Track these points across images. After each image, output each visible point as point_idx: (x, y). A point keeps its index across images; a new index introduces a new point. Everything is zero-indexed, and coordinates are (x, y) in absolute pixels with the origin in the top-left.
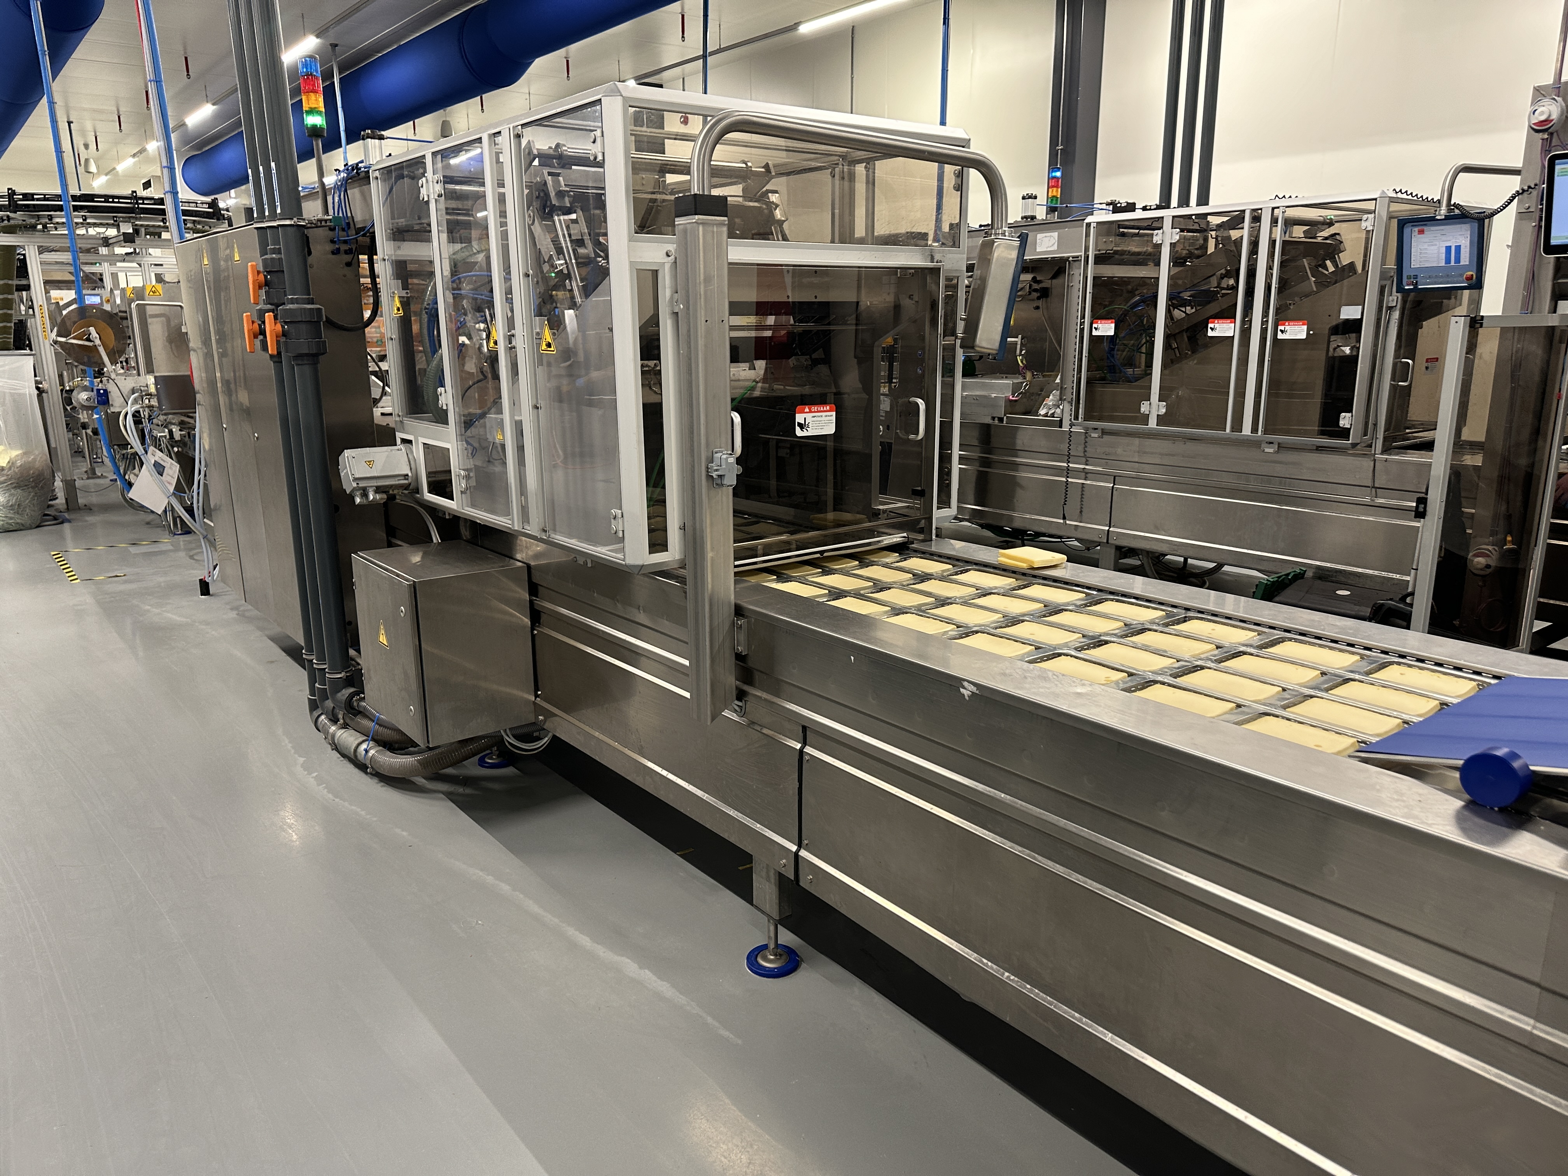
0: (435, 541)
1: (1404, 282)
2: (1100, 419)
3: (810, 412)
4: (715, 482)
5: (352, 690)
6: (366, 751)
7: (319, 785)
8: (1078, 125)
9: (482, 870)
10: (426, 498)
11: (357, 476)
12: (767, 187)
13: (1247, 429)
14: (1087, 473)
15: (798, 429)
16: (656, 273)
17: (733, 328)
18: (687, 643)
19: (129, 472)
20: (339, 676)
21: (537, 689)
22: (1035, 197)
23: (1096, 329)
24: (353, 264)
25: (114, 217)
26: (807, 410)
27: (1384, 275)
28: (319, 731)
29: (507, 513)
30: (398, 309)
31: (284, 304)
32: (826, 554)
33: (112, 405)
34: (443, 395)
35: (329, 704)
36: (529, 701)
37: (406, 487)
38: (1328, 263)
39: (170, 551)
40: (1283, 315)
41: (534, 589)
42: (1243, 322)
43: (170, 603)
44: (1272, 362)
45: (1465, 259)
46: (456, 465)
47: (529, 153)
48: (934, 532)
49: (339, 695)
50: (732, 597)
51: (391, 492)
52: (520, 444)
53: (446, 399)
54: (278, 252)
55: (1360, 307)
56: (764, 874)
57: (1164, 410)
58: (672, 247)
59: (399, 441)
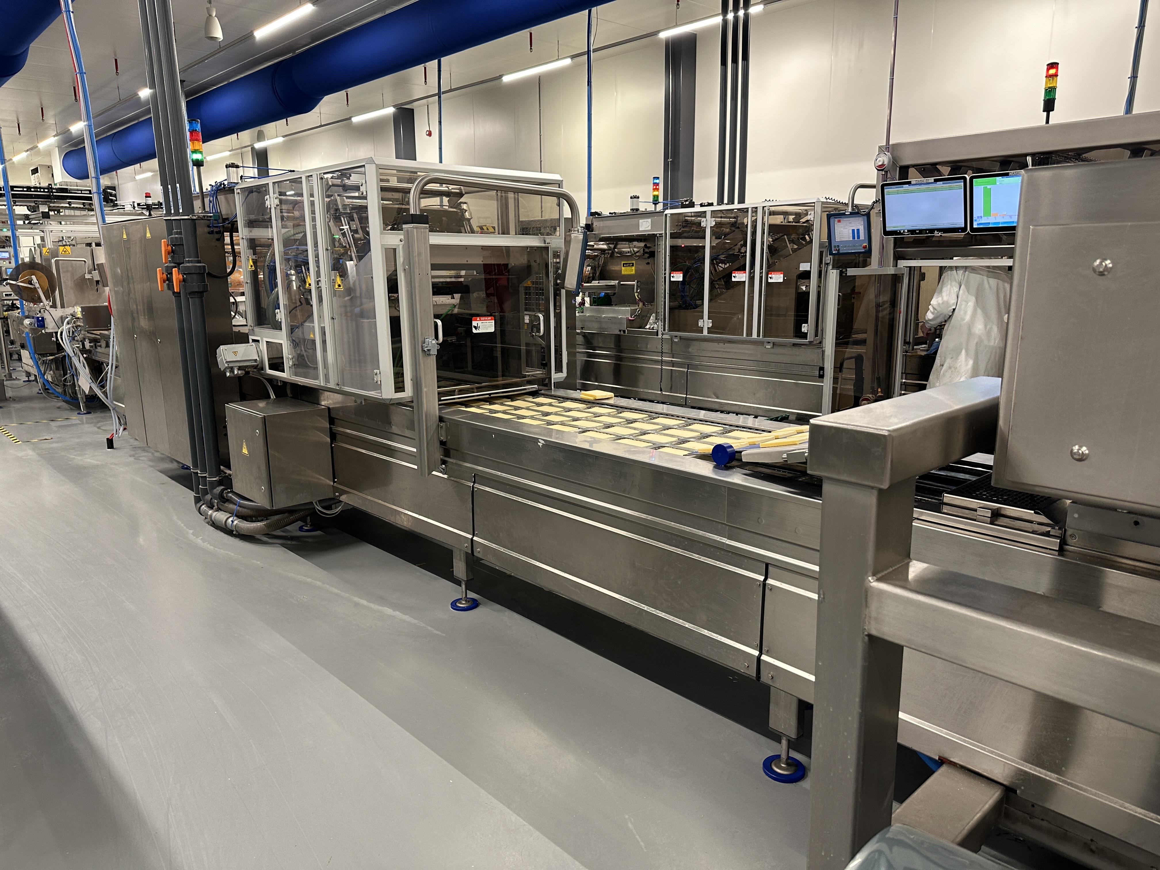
0: (272, 397)
1: (833, 249)
2: (679, 331)
3: (480, 320)
4: (427, 353)
5: (223, 487)
6: (233, 522)
7: (204, 542)
8: (681, 146)
9: (304, 576)
10: (267, 372)
11: (228, 360)
12: (460, 201)
13: (755, 335)
14: (673, 363)
15: (474, 329)
16: (395, 250)
17: (433, 277)
18: (415, 439)
19: (47, 372)
20: (215, 479)
21: (334, 478)
22: (638, 198)
23: (673, 277)
24: (221, 239)
25: (35, 201)
26: (478, 319)
27: (821, 245)
28: (201, 515)
29: (317, 378)
30: (252, 266)
31: (183, 263)
32: (492, 396)
33: (47, 328)
34: (279, 313)
35: (208, 497)
36: (329, 485)
37: (255, 367)
38: (807, 236)
39: (79, 424)
40: (771, 268)
41: (332, 421)
42: (750, 273)
43: (86, 454)
44: (766, 296)
45: (862, 237)
46: (287, 353)
47: (327, 184)
48: (553, 385)
49: (215, 490)
50: (437, 412)
51: (247, 370)
52: (324, 339)
53: (281, 316)
54: (180, 233)
55: (809, 264)
56: (458, 558)
57: (711, 325)
58: (402, 237)
59: (251, 341)
